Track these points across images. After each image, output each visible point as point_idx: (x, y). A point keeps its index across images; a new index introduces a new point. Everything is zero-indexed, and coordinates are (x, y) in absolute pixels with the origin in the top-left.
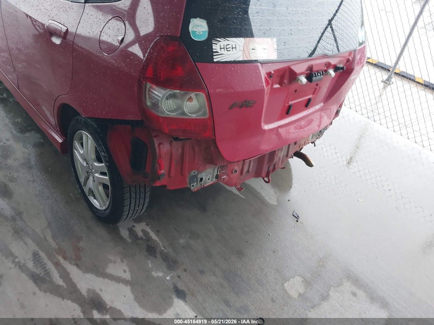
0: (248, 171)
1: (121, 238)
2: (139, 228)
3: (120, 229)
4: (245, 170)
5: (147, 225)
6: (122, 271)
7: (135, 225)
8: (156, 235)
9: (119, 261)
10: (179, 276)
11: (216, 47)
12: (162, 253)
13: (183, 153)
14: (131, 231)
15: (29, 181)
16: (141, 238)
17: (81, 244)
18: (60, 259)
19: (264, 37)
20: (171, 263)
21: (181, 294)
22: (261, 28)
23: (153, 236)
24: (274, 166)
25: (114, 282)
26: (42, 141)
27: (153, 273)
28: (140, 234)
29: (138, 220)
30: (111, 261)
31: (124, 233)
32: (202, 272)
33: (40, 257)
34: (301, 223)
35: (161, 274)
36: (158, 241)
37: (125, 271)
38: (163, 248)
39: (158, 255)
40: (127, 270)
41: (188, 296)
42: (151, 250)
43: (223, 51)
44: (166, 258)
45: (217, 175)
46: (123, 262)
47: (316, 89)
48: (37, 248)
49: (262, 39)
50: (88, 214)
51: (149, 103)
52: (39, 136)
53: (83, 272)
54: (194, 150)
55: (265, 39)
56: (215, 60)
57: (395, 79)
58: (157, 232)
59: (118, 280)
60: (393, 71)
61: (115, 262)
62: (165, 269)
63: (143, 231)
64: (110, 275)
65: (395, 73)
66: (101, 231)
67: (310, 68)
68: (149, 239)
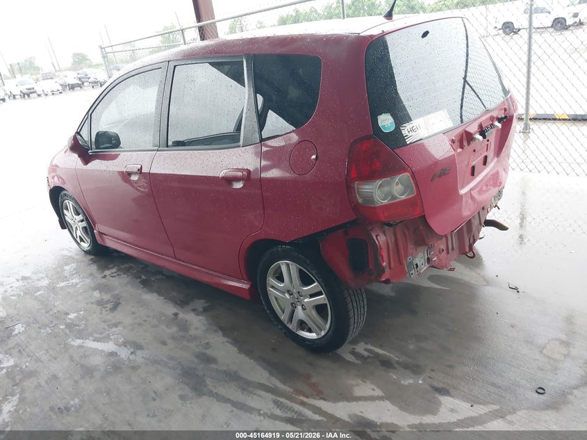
0: (453, 249)
1: (349, 362)
2: (361, 348)
3: (342, 355)
4: (450, 247)
5: (366, 343)
6: (371, 390)
7: (354, 347)
8: (381, 349)
9: (361, 382)
10: (430, 377)
11: (405, 132)
12: (398, 363)
13: (396, 241)
14: (354, 353)
15: (223, 343)
16: (369, 357)
17: (314, 380)
18: (302, 398)
19: (437, 111)
20: (415, 369)
21: (443, 391)
22: (432, 104)
23: (380, 351)
24: (473, 236)
25: (369, 402)
26: (209, 304)
27: (403, 382)
28: (366, 354)
29: (355, 342)
30: (353, 386)
31: (350, 358)
32: (451, 367)
33: (282, 403)
34: (523, 292)
35: (411, 381)
36: (387, 354)
37: (373, 390)
38: (397, 359)
39: (396, 366)
40: (375, 388)
41: (451, 391)
42: (386, 364)
43: (411, 134)
44: (406, 366)
45: (428, 258)
46: (366, 382)
47: (487, 145)
48: (274, 397)
49: (436, 113)
50: (301, 352)
51: (360, 201)
52: (204, 301)
53: (333, 403)
54: (405, 234)
55: (438, 113)
56: (408, 143)
57: (533, 125)
58: (381, 347)
59: (372, 399)
60: (527, 117)
61: (358, 385)
62: (412, 376)
63: (365, 350)
64: (361, 397)
65: (530, 119)
66: (324, 363)
67: (481, 126)
68: (377, 355)
